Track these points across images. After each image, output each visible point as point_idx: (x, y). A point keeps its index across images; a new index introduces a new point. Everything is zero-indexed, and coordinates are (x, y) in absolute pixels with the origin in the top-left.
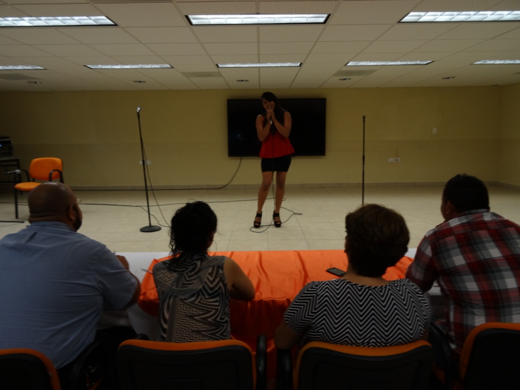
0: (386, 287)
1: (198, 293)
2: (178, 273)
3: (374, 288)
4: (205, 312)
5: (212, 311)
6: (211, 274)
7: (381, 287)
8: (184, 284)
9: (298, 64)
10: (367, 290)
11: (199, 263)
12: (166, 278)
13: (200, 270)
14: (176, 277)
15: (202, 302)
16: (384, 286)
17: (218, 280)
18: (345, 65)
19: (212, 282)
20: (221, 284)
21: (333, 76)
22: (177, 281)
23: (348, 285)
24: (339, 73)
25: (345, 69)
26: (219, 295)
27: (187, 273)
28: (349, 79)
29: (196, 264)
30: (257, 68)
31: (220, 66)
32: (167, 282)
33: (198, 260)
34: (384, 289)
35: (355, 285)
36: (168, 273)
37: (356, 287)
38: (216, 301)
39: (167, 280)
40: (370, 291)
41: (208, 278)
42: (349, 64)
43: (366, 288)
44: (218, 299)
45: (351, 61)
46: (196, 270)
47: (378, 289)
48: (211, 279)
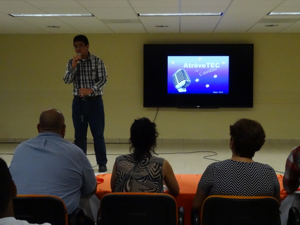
0: (253, 163)
1: (146, 178)
2: (134, 164)
3: (246, 163)
4: (150, 188)
5: (154, 189)
6: (155, 167)
7: (250, 163)
8: (138, 171)
9: (220, 14)
10: (242, 164)
11: (148, 159)
12: (127, 166)
13: (148, 164)
14: (134, 166)
15: (148, 182)
16: (252, 163)
17: (158, 172)
18: (268, 14)
19: (155, 172)
20: (160, 175)
21: (258, 22)
22: (134, 168)
23: (232, 162)
24: (263, 21)
25: (268, 17)
26: (158, 181)
27: (140, 164)
28: (276, 26)
29: (146, 160)
30: (178, 17)
31: (140, 15)
32: (128, 168)
33: (147, 157)
34: (251, 164)
35: (235, 161)
36: (128, 163)
37: (236, 163)
38: (156, 184)
39: (128, 167)
40: (244, 165)
41: (153, 169)
42: (270, 14)
43: (241, 163)
44: (157, 183)
45: (272, 11)
46: (146, 163)
47: (248, 164)
48: (155, 170)
